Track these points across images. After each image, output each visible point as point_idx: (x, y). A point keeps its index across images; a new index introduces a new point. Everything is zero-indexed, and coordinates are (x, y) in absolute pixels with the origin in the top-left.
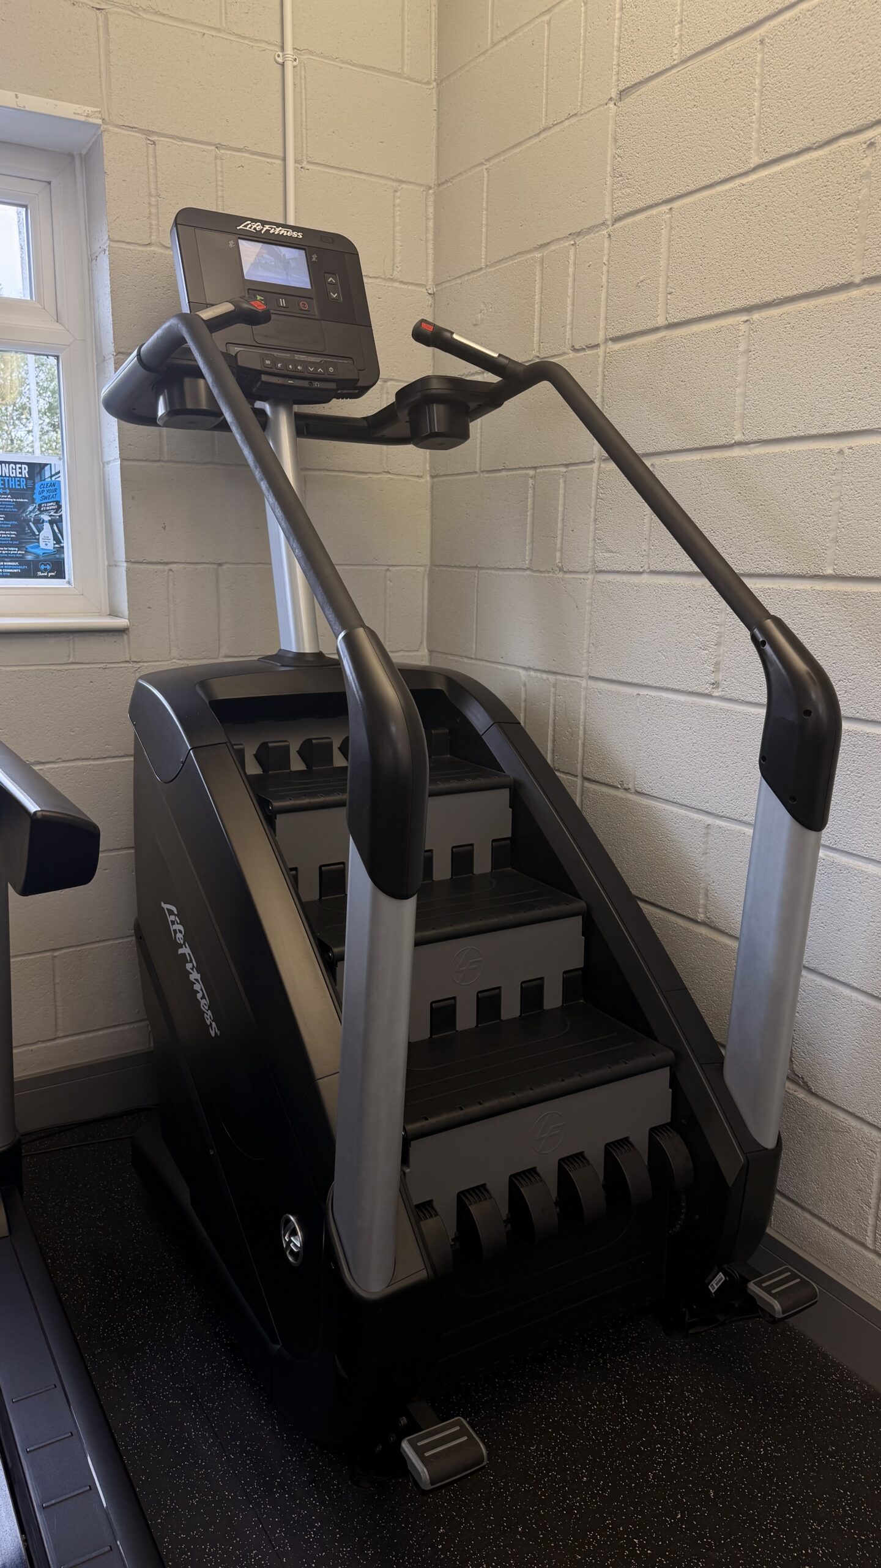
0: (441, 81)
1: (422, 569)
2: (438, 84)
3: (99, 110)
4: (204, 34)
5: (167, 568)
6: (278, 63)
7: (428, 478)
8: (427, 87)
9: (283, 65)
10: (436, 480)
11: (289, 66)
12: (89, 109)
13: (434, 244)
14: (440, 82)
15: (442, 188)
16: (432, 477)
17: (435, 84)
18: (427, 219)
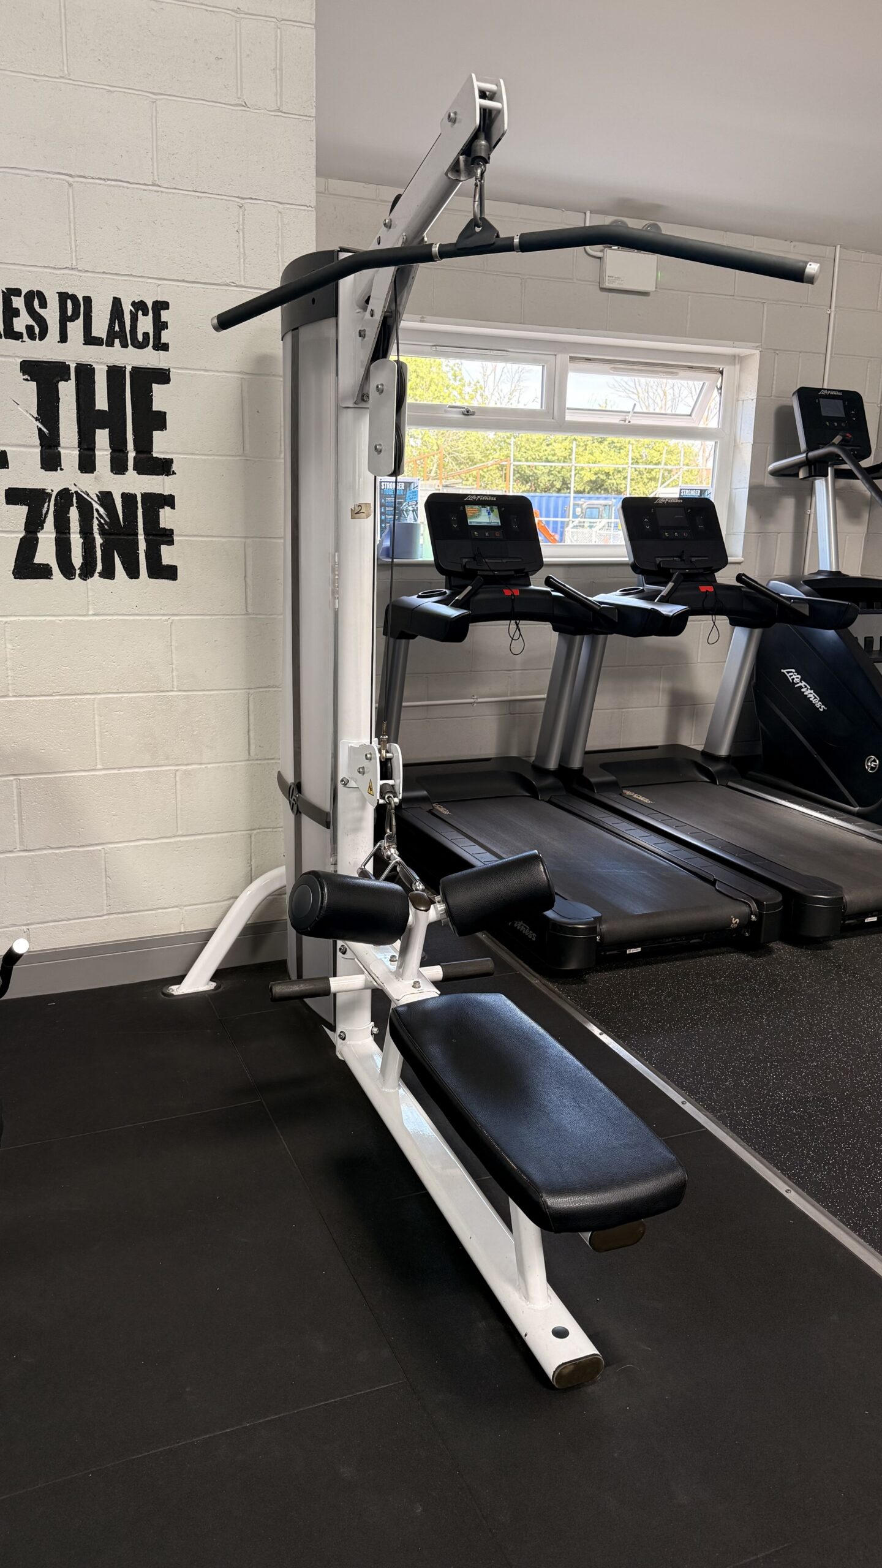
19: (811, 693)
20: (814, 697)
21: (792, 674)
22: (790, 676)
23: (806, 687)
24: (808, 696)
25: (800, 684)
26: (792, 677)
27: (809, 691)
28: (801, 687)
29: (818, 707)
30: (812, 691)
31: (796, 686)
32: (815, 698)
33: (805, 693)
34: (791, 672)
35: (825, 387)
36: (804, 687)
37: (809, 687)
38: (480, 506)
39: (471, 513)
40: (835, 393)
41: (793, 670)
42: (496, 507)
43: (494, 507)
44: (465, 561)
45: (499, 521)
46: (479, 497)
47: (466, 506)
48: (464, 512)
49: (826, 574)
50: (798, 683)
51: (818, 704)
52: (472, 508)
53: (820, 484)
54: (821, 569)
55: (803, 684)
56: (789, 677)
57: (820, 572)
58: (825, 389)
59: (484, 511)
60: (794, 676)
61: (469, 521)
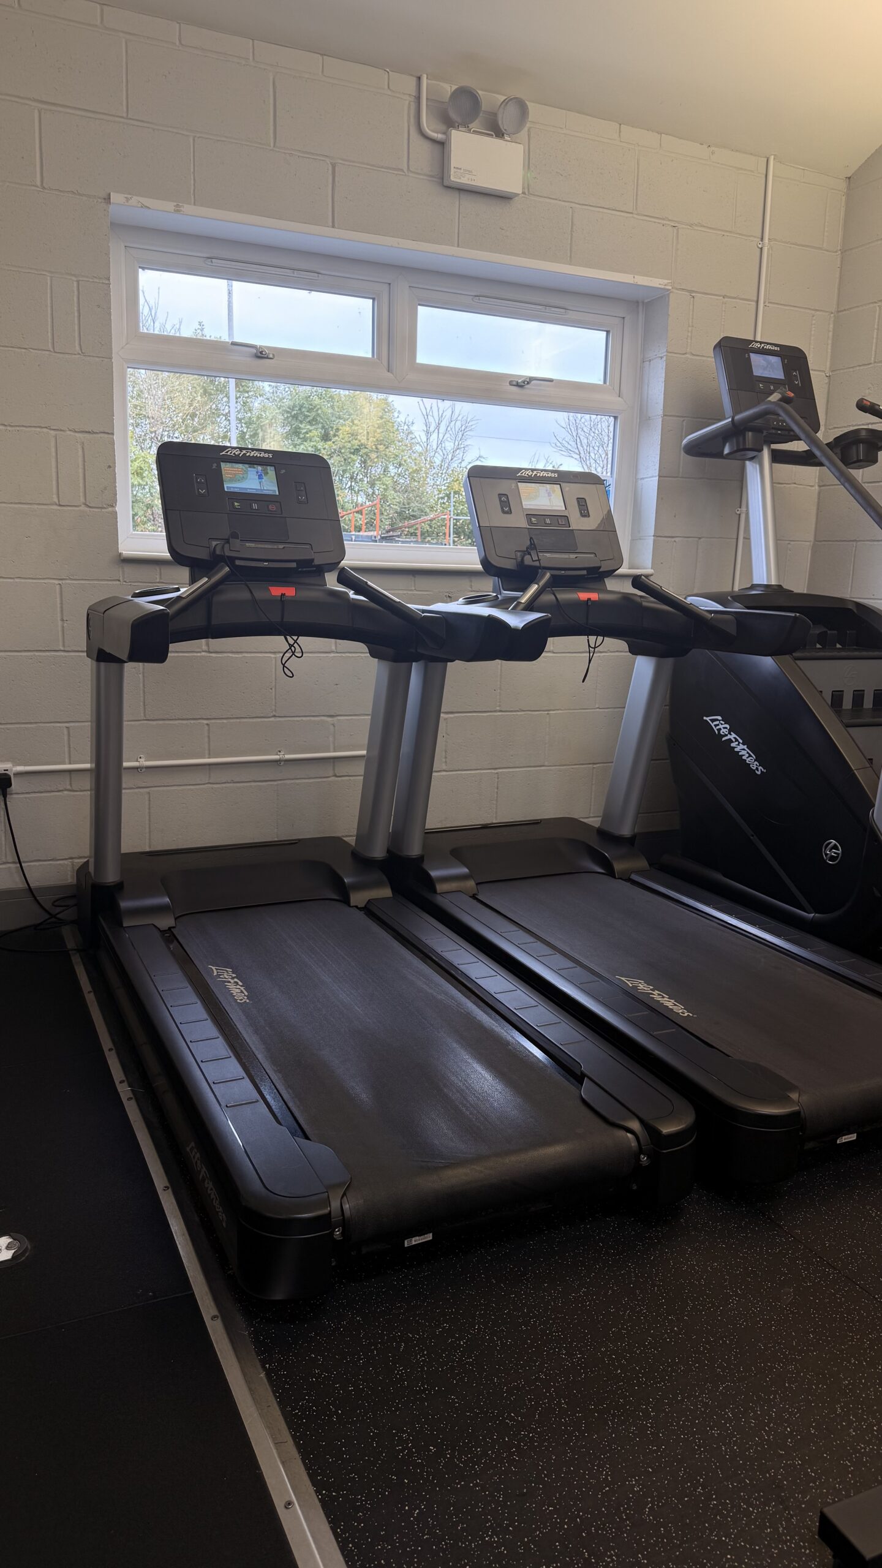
0: (845, 251)
1: (808, 543)
2: (842, 253)
3: (670, 281)
4: (724, 235)
5: (673, 539)
6: (758, 247)
7: (817, 487)
8: (835, 254)
9: (761, 249)
10: (822, 488)
11: (765, 250)
12: (666, 281)
13: (832, 346)
14: (843, 251)
15: (840, 314)
16: (820, 486)
17: (840, 252)
18: (829, 331)
19: (744, 749)
20: (747, 755)
21: (717, 723)
22: (716, 726)
23: (736, 740)
24: (740, 754)
25: (729, 737)
26: (718, 727)
27: (742, 746)
28: (730, 741)
29: (754, 768)
30: (745, 747)
31: (724, 739)
32: (750, 756)
33: (736, 750)
34: (717, 720)
35: (758, 339)
36: (734, 740)
37: (741, 741)
38: (247, 466)
39: (231, 474)
40: (768, 347)
41: (719, 718)
42: (273, 468)
43: (268, 468)
44: (214, 543)
45: (276, 489)
46: (244, 452)
47: (223, 465)
48: (219, 474)
49: (763, 589)
50: (726, 735)
51: (754, 765)
52: (232, 467)
53: (751, 468)
54: (755, 583)
55: (733, 736)
56: (714, 727)
57: (753, 587)
58: (757, 342)
59: (252, 473)
60: (720, 726)
61: (225, 486)
